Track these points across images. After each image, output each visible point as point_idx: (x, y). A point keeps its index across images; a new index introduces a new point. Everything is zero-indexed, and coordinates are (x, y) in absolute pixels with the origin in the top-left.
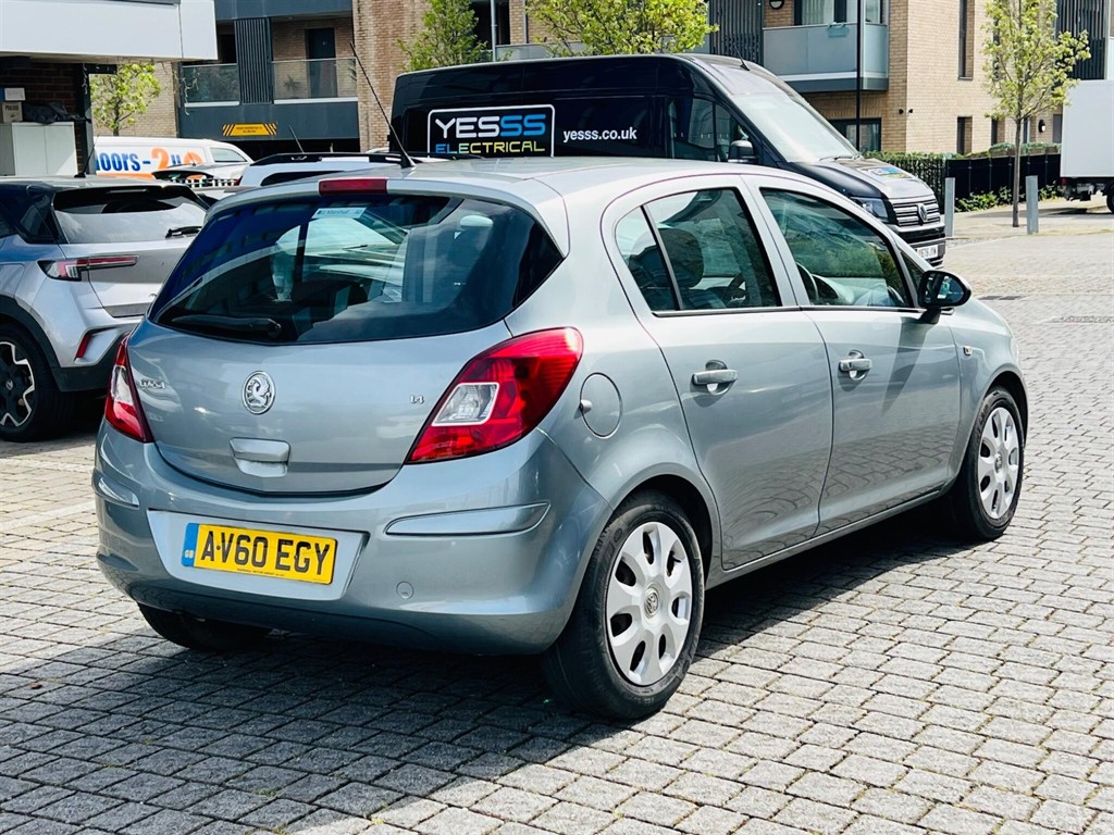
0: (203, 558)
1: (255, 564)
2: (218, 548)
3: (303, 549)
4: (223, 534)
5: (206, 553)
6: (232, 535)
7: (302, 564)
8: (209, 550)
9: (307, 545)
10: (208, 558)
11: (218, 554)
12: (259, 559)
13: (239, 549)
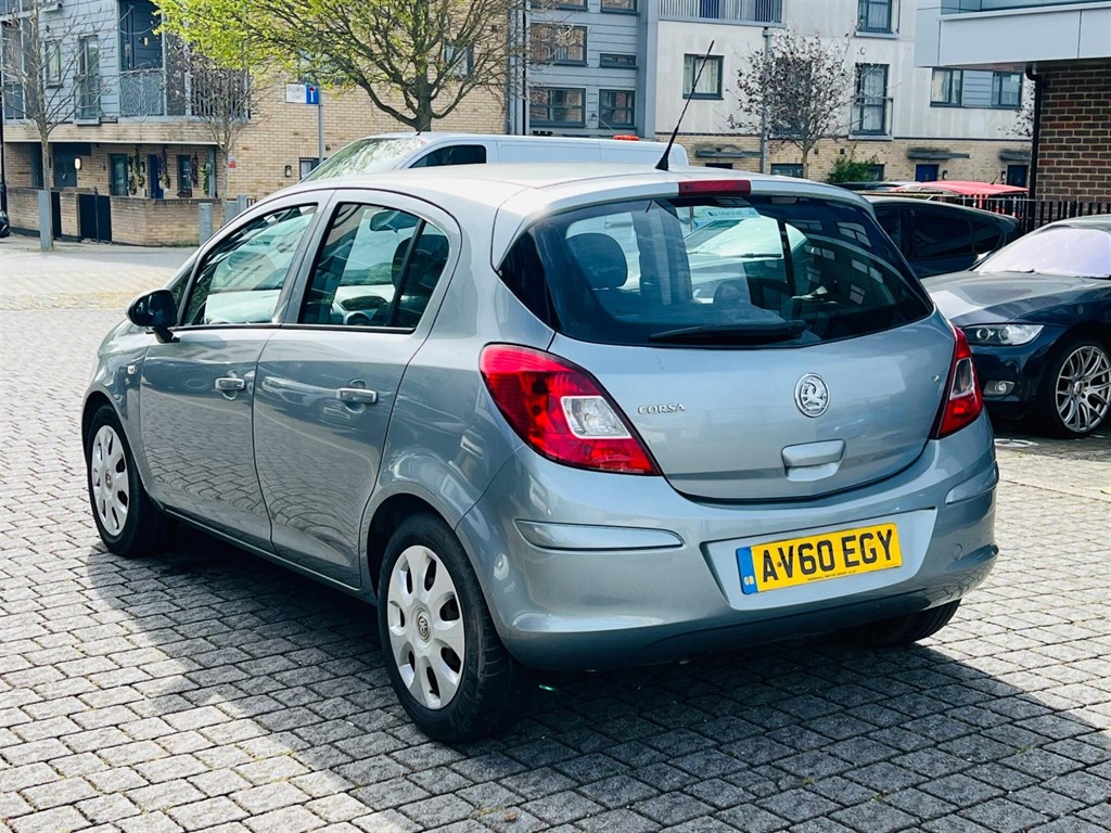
0: (765, 580)
1: (824, 568)
2: (780, 565)
3: (866, 541)
4: (780, 550)
5: (766, 575)
6: (791, 548)
7: (869, 555)
8: (769, 570)
9: (870, 536)
10: (770, 578)
11: (781, 571)
12: (827, 563)
13: (803, 560)
